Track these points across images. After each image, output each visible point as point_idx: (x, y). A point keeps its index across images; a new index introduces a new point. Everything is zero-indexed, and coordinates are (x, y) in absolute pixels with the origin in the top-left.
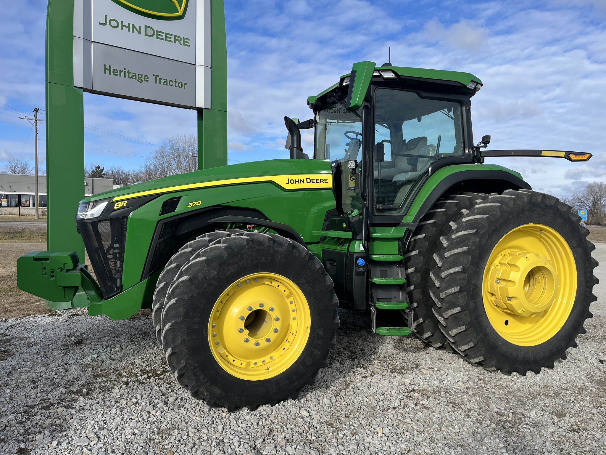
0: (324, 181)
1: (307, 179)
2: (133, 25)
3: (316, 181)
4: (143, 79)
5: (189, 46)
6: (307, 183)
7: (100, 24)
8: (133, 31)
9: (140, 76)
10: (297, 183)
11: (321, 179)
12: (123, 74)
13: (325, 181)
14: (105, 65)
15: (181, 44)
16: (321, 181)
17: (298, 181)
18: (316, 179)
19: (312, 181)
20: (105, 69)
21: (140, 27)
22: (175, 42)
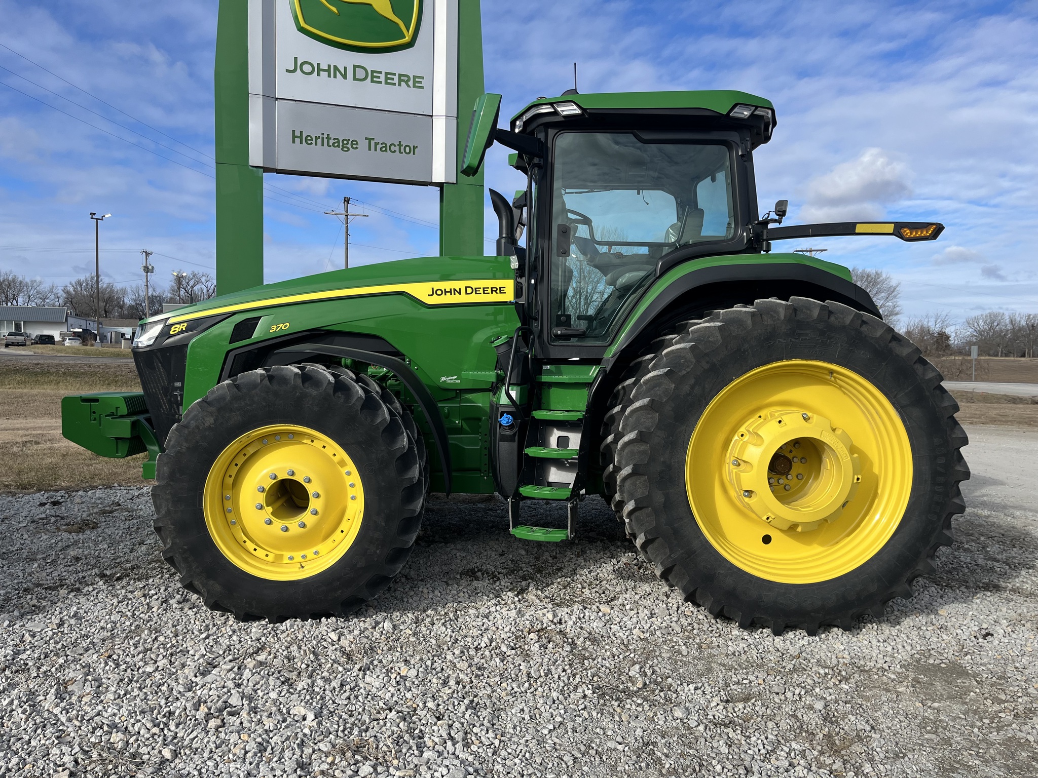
0: (498, 291)
1: (466, 287)
2: (335, 67)
3: (484, 291)
4: (349, 146)
5: (422, 88)
6: (467, 293)
7: (287, 71)
8: (335, 77)
9: (345, 142)
10: (448, 294)
11: (492, 288)
12: (319, 141)
13: (500, 290)
14: (294, 132)
15: (409, 86)
16: (492, 291)
17: (450, 292)
18: (484, 288)
19: (476, 291)
20: (294, 137)
21: (345, 68)
22: (400, 85)
